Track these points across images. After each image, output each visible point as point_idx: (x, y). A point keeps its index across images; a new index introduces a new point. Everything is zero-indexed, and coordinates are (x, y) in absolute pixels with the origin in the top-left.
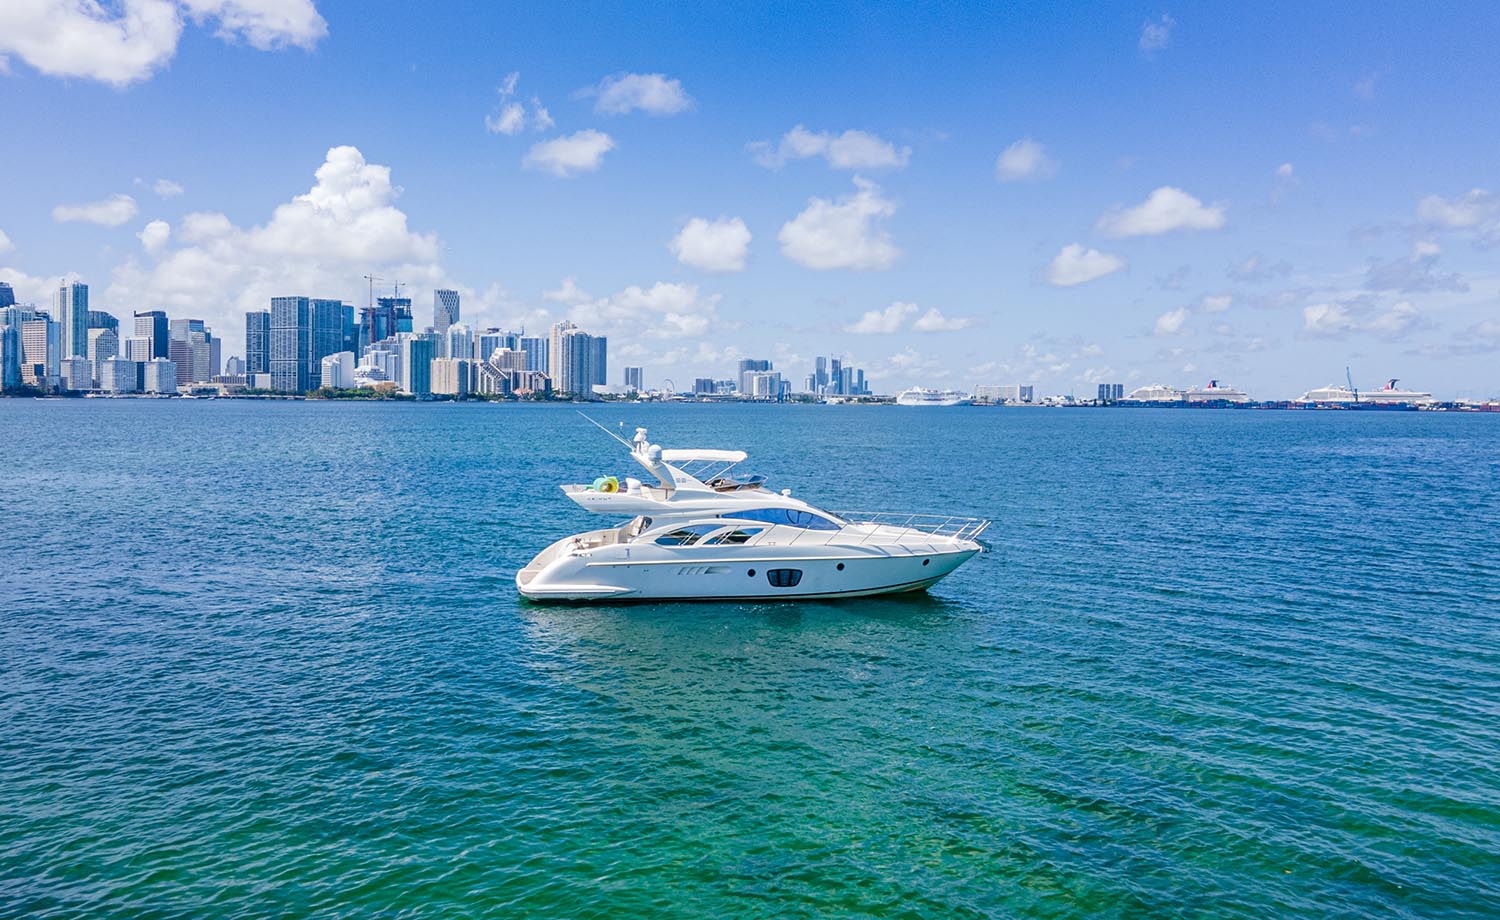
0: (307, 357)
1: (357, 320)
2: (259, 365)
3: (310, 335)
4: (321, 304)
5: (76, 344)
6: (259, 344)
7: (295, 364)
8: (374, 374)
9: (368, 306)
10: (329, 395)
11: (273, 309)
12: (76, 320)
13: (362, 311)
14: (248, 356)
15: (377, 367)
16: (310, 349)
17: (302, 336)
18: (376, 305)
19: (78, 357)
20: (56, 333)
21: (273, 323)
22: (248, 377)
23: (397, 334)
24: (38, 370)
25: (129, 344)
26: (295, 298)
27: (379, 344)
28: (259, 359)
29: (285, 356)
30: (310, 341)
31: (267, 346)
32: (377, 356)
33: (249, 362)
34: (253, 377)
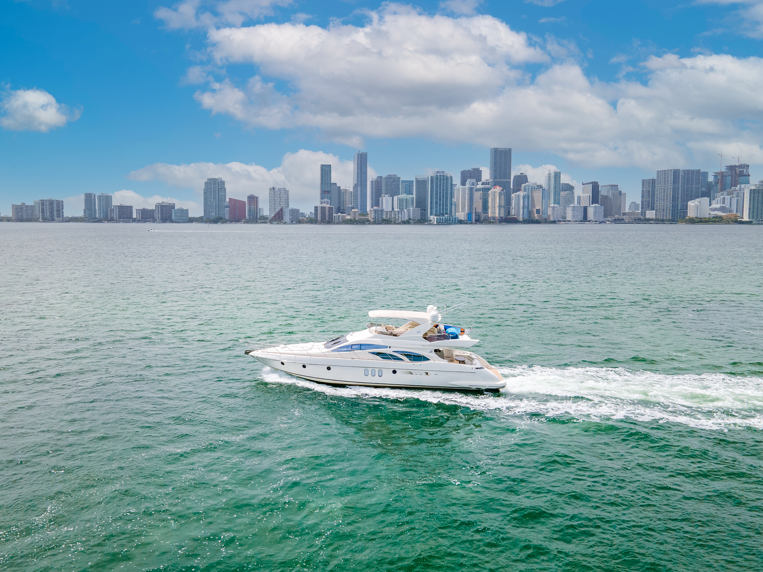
0: (678, 201)
1: (711, 179)
2: (648, 207)
3: (680, 189)
4: (688, 173)
5: (555, 199)
6: (649, 195)
7: (670, 205)
8: (722, 209)
9: (719, 171)
10: (692, 221)
11: (658, 177)
12: (555, 188)
13: (714, 174)
14: (642, 202)
15: (723, 205)
16: (680, 196)
17: (675, 190)
18: (724, 170)
19: (556, 205)
20: (546, 194)
21: (658, 184)
22: (642, 213)
23: (738, 186)
24: (538, 211)
25: (579, 198)
26: (671, 170)
27: (725, 193)
28: (649, 203)
29: (664, 201)
30: (680, 193)
31: (653, 196)
32: (724, 199)
33: (642, 204)
34: (645, 213)
